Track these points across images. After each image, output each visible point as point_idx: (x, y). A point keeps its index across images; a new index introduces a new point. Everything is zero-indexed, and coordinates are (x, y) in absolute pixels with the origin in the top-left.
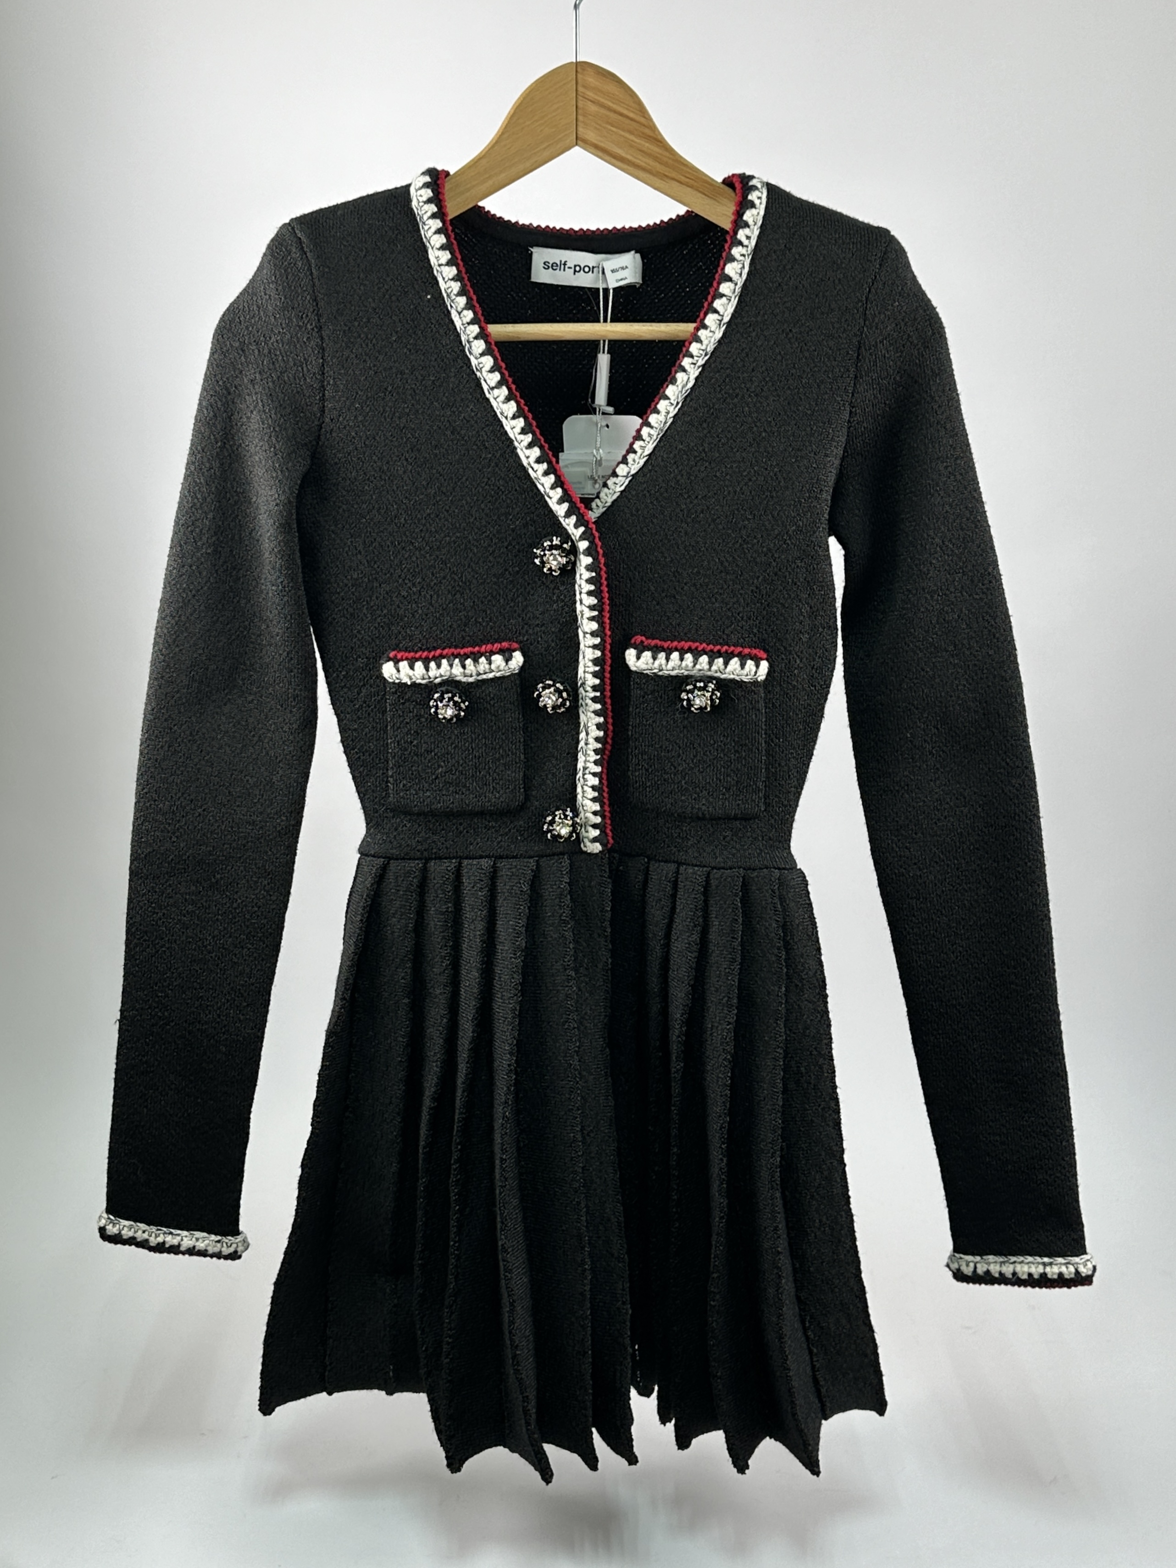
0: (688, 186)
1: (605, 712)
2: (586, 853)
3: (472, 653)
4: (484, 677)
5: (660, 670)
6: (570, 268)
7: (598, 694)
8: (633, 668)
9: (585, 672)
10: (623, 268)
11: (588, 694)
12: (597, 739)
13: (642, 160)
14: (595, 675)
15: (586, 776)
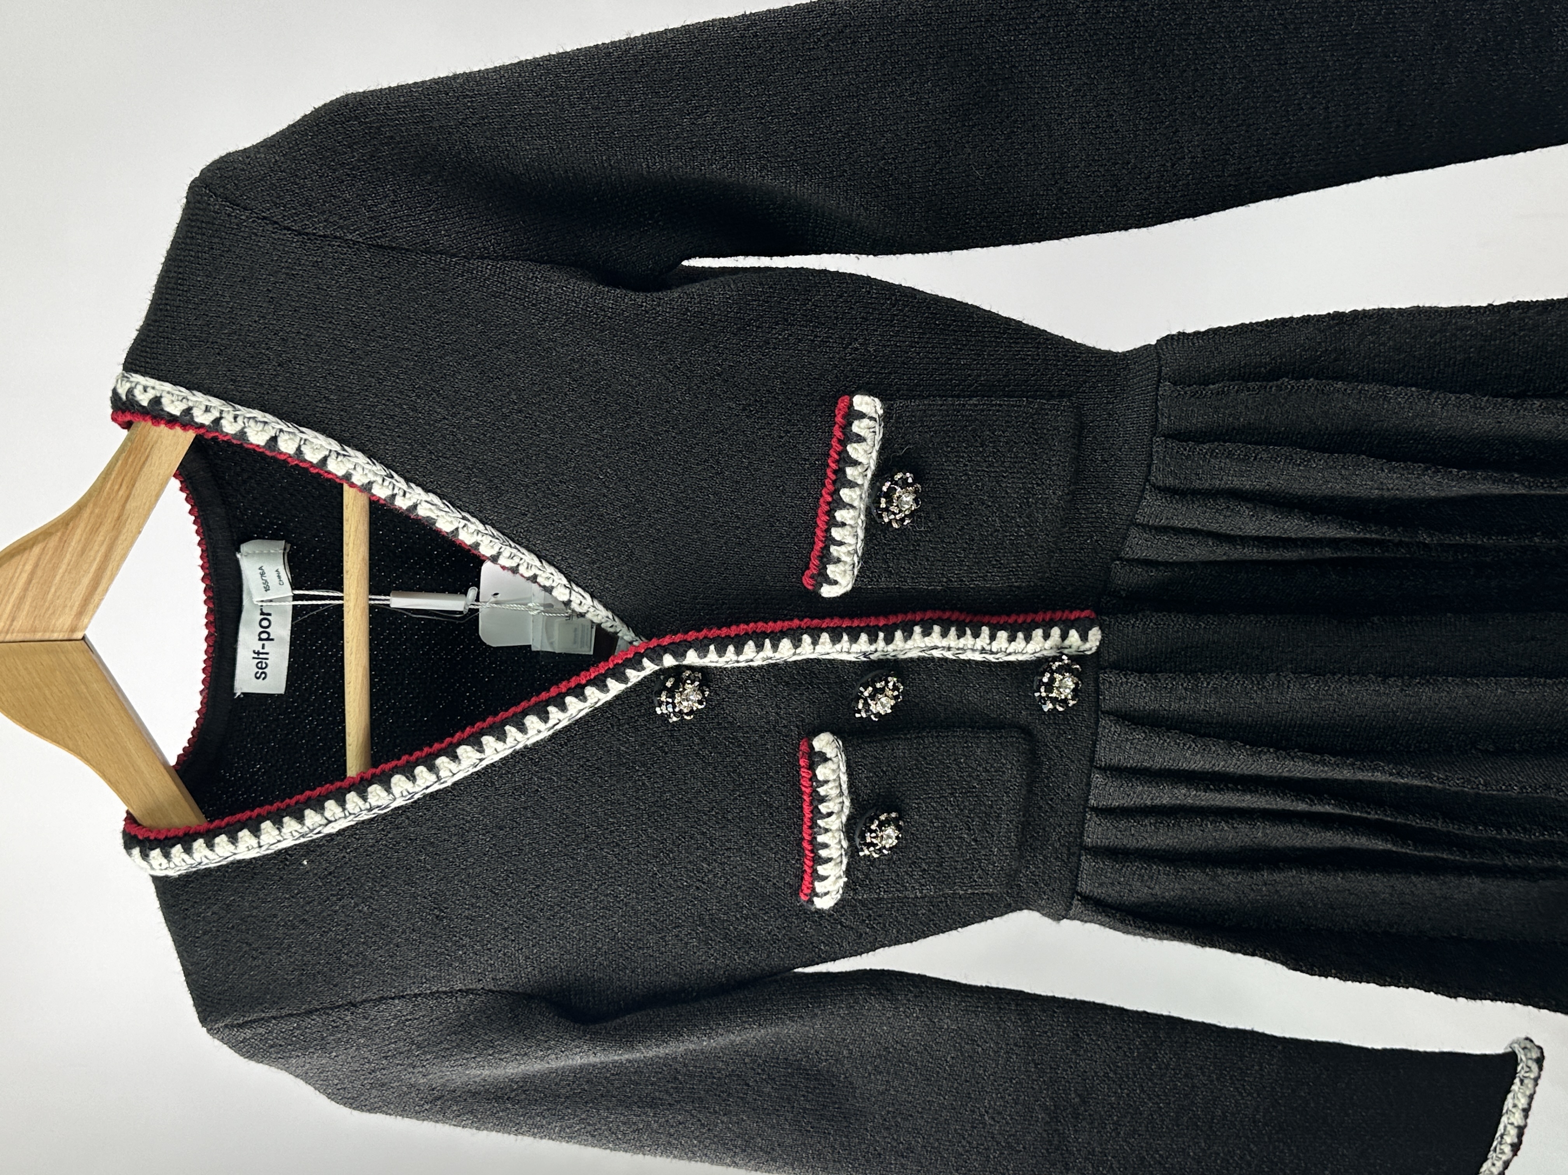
0: (133, 486)
1: (907, 624)
2: (1099, 648)
3: (811, 803)
4: (845, 786)
5: (856, 552)
6: (263, 648)
7: (881, 635)
8: (849, 588)
9: (849, 653)
10: (262, 574)
11: (880, 648)
12: (944, 634)
13: (97, 552)
14: (854, 639)
15: (994, 650)
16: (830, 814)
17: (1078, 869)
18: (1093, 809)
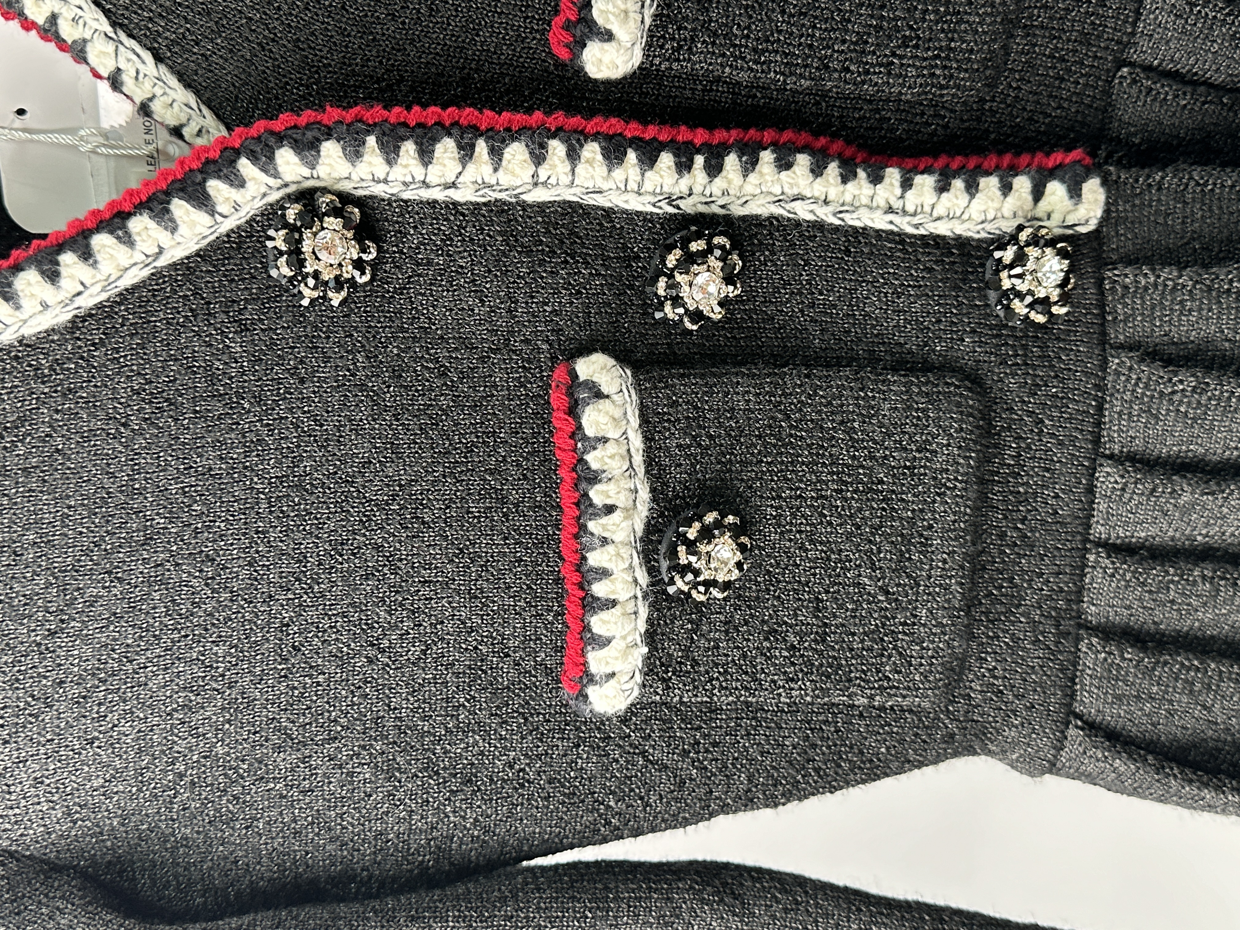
2: (1102, 221)
9: (639, 192)
11: (698, 189)
14: (649, 163)
16: (610, 509)
17: (1075, 664)
18: (1099, 544)
